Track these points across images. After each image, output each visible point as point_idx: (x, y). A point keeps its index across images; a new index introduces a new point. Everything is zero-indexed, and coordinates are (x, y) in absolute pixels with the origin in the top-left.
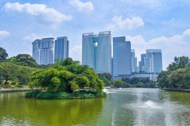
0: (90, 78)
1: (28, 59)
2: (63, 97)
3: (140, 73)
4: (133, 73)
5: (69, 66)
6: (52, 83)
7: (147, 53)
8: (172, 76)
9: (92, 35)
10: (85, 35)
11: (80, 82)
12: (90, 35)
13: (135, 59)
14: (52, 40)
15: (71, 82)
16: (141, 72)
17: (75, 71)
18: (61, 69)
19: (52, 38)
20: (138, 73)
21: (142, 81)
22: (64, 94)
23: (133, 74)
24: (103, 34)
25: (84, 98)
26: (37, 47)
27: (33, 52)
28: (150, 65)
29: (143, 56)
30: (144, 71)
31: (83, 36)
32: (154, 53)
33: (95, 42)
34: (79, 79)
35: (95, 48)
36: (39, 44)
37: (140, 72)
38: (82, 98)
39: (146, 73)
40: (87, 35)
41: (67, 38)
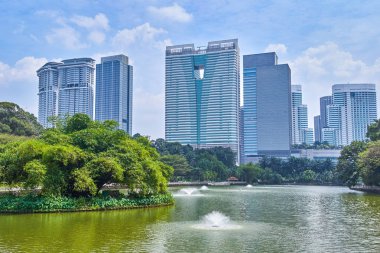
0: (126, 162)
1: (12, 115)
2: (55, 207)
3: (314, 147)
4: (296, 146)
5: (77, 133)
6: (26, 175)
7: (336, 94)
8: (370, 156)
9: (190, 51)
10: (172, 50)
11: (100, 172)
12: (184, 52)
13: (303, 111)
14: (89, 64)
15: (77, 172)
16: (317, 145)
17: (90, 145)
18: (57, 141)
19: (89, 60)
20: (311, 148)
21: (315, 169)
22: (59, 201)
23: (297, 148)
24: (219, 48)
25: (108, 208)
26: (51, 83)
27: (40, 95)
28: (344, 125)
29: (324, 101)
30: (326, 143)
31: (168, 53)
32: (353, 94)
33: (197, 68)
34: (98, 164)
35: (198, 84)
36: (56, 74)
37: (317, 143)
38: (102, 210)
39: (333, 148)
40: (179, 50)
41: (127, 58)
